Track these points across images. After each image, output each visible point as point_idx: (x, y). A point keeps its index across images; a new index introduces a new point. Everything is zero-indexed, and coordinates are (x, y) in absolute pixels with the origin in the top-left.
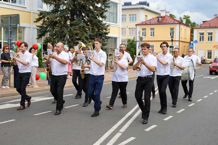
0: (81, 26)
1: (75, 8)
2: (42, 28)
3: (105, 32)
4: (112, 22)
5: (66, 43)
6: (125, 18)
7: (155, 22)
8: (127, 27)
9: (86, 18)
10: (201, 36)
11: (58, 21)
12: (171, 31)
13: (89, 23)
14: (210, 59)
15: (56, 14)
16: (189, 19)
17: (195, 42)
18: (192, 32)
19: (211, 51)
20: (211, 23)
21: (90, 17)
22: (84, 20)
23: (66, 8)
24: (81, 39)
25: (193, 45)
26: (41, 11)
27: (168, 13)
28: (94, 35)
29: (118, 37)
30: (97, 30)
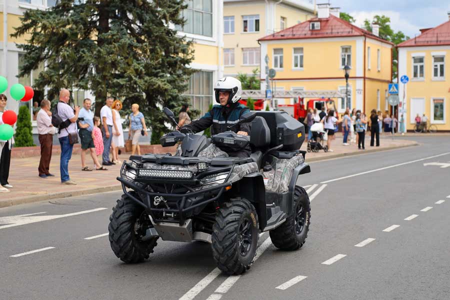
0: (125, 44)
2: (31, 49)
3: (183, 59)
4: (199, 34)
5: (89, 86)
6: (233, 23)
7: (304, 33)
8: (237, 46)
9: (137, 25)
10: (416, 64)
11: (69, 33)
12: (344, 54)
13: (143, 38)
14: (440, 120)
15: (63, 15)
16: (387, 24)
17: (402, 80)
18: (395, 55)
19: (442, 101)
20: (440, 33)
21: (145, 22)
22: (132, 29)
23: (87, 2)
24: (126, 75)
25: (397, 86)
26: (28, 9)
27: (337, 11)
28: (156, 64)
29: (214, 71)
30: (163, 53)
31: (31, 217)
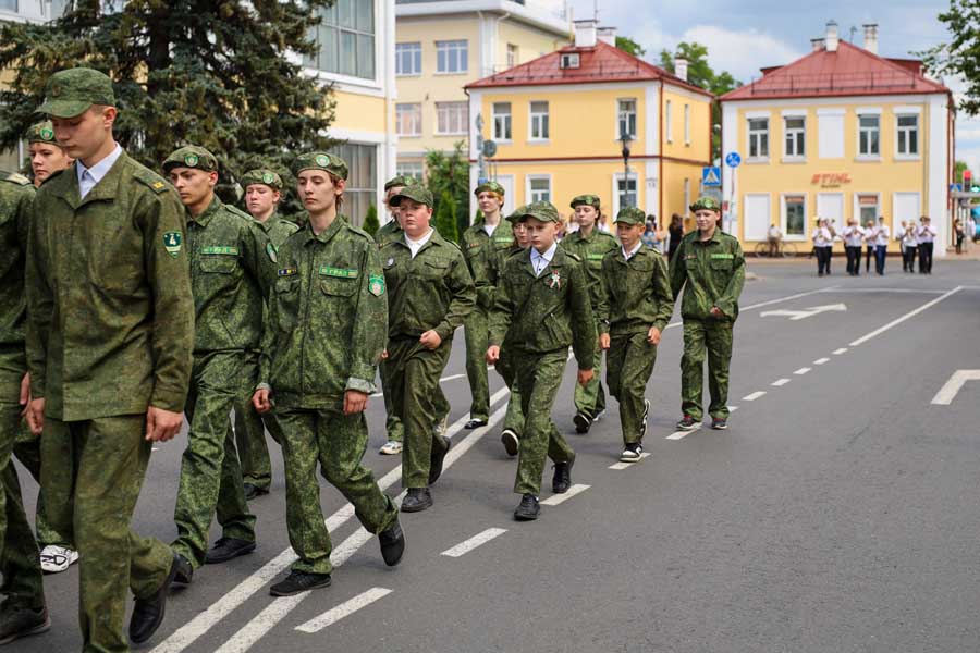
0: (199, 90)
1: (166, 7)
2: (16, 100)
3: (314, 120)
4: (349, 74)
6: (418, 56)
7: (549, 74)
8: (427, 98)
9: (224, 54)
10: (754, 132)
12: (623, 113)
14: (796, 233)
15: (78, 34)
16: (702, 58)
17: (728, 162)
18: (716, 116)
19: (800, 200)
20: (799, 76)
21: (240, 49)
22: (215, 63)
23: (127, 9)
25: (719, 172)
26: (8, 22)
27: (611, 34)
28: (260, 130)
29: (379, 144)
30: (275, 108)
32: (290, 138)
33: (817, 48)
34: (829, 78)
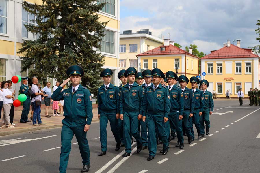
0: (71, 57)
1: (64, 36)
2: (27, 59)
3: (99, 64)
4: (108, 53)
5: (54, 77)
6: (125, 48)
7: (158, 52)
8: (127, 58)
9: (77, 48)
10: (209, 67)
11: (45, 51)
12: (176, 62)
13: (80, 54)
14: (220, 92)
15: (42, 43)
16: (196, 48)
17: (203, 74)
18: (200, 63)
19: (221, 84)
20: (220, 53)
21: (81, 47)
22: (75, 50)
23: (54, 37)
25: (200, 77)
26: (26, 40)
27: (173, 43)
28: (86, 66)
29: (115, 70)
30: (90, 61)
31: (18, 140)
32: (93, 68)
33: (225, 46)
34: (228, 53)
